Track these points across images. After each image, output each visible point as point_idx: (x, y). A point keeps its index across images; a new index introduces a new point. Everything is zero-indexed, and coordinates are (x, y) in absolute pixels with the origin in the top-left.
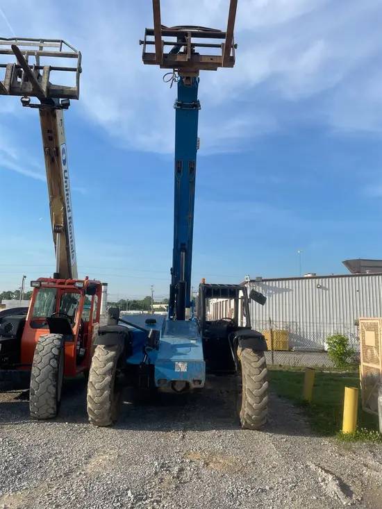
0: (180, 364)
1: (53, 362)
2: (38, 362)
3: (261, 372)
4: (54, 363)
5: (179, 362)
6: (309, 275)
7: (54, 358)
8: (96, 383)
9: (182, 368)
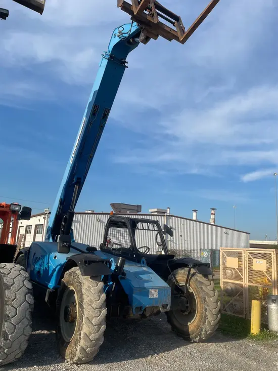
0: (153, 291)
1: (29, 297)
2: (12, 299)
4: (30, 299)
5: (152, 289)
6: (90, 212)
7: (29, 293)
8: (93, 318)
9: (154, 294)
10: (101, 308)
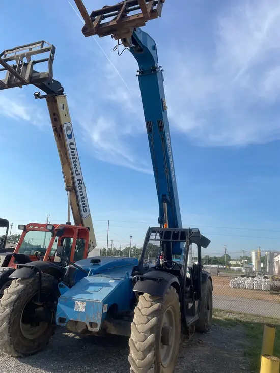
0: (79, 303)
3: (149, 320)
5: (79, 301)
9: (80, 307)
10: (6, 306)
